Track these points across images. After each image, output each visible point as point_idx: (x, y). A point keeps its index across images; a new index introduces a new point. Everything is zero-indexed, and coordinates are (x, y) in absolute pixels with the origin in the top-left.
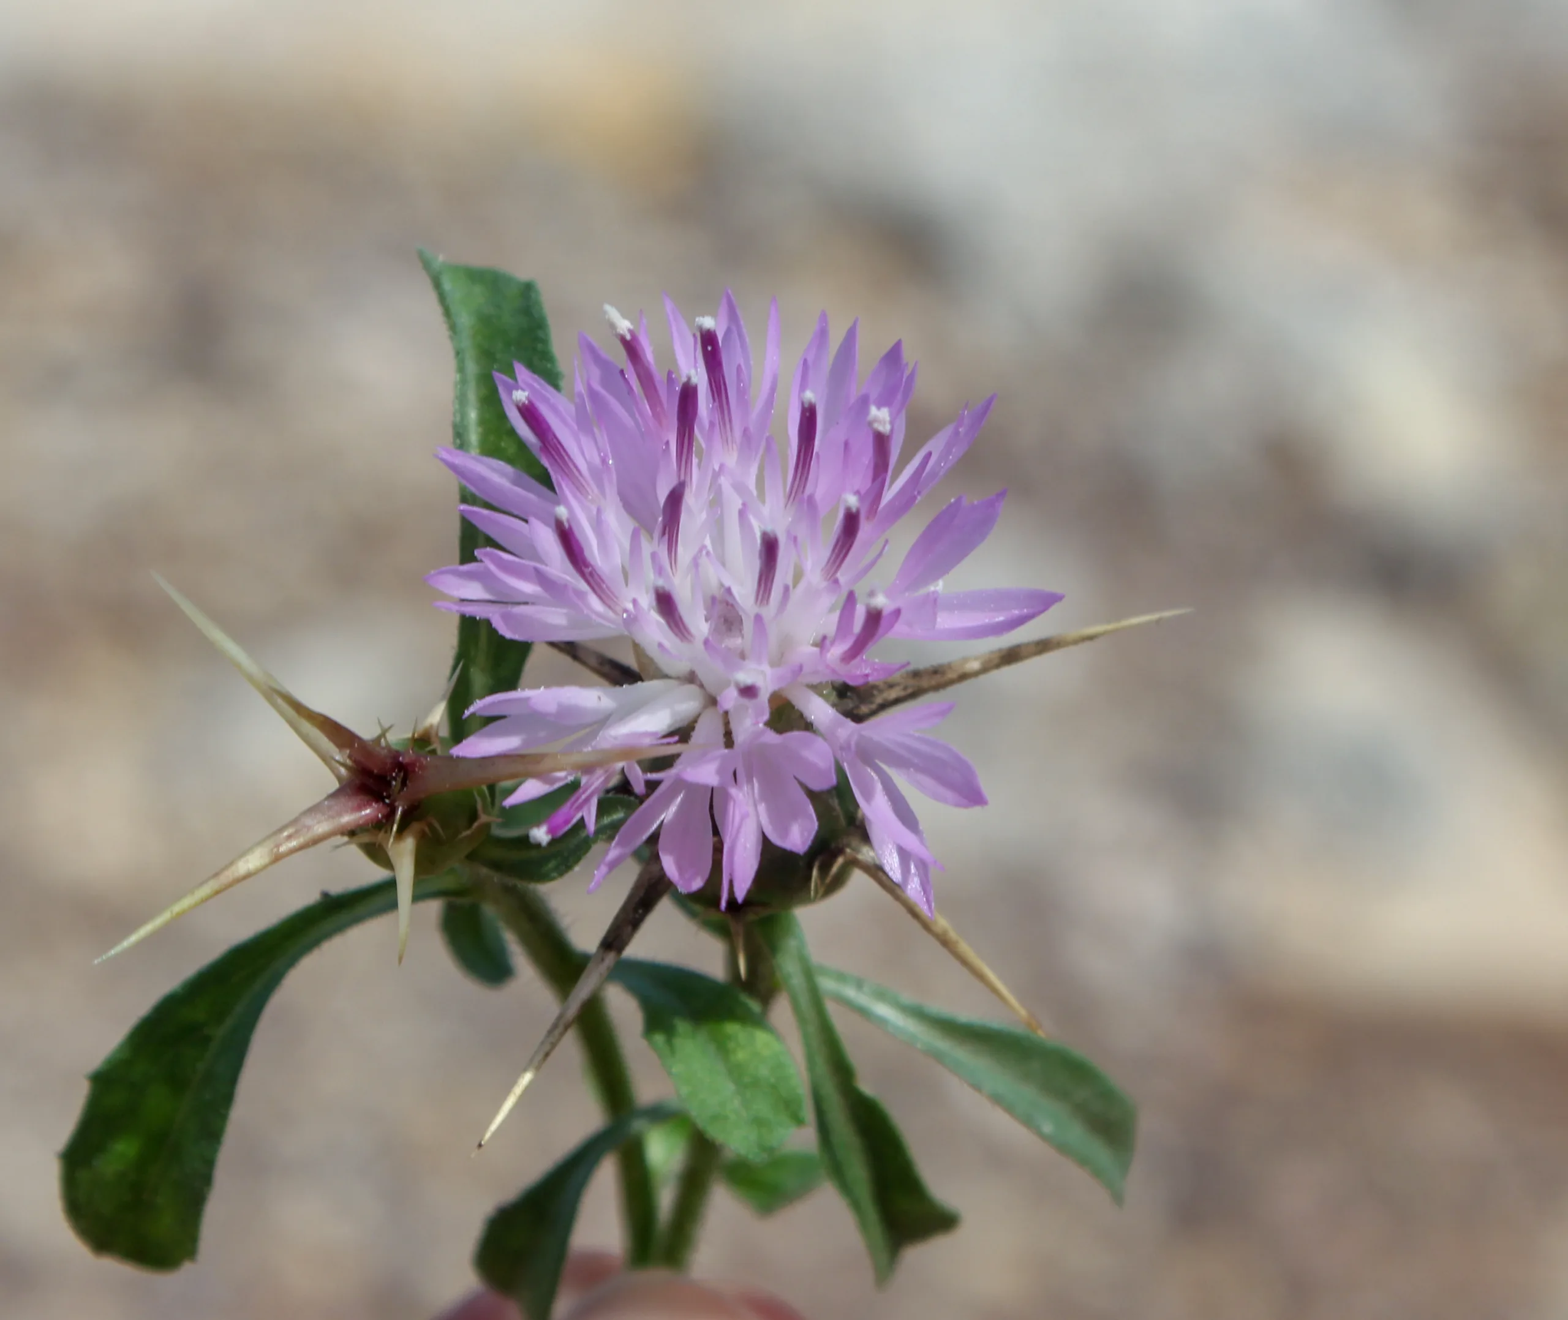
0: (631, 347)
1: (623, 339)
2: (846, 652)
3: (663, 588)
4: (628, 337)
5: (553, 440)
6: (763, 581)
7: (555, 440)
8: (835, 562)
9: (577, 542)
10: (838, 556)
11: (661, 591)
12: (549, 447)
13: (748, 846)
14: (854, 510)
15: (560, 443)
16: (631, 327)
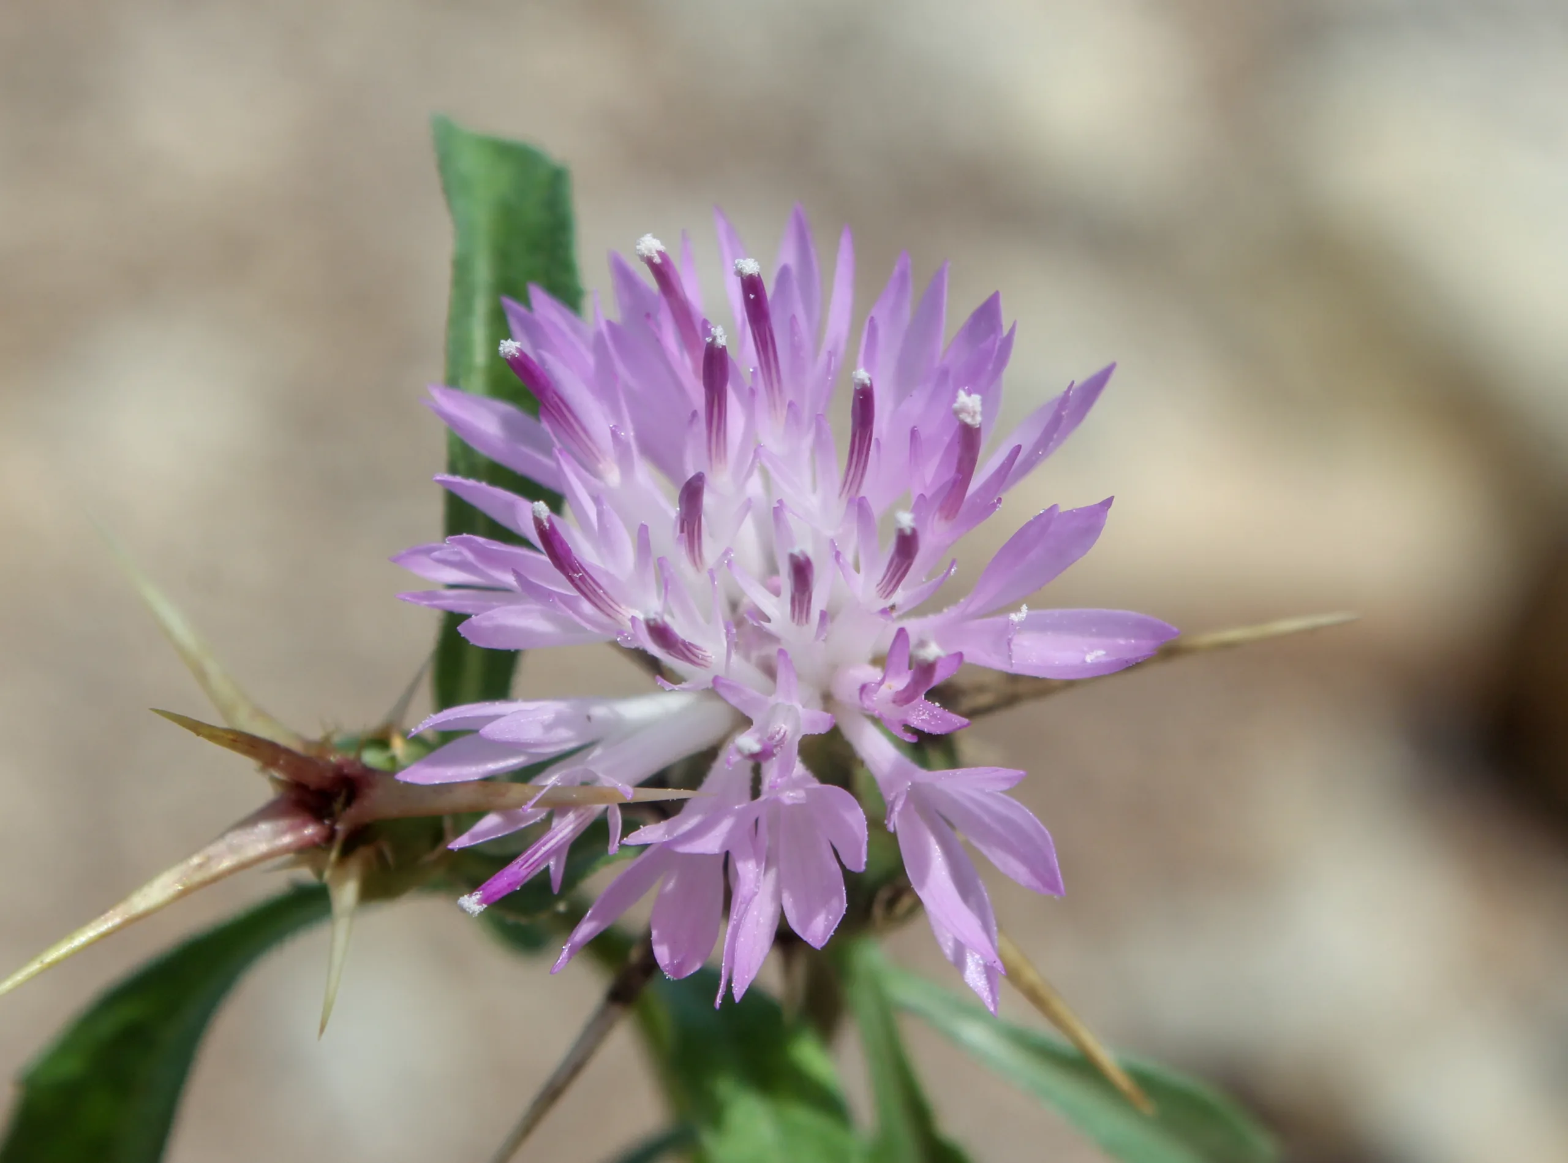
0: (662, 271)
1: (649, 261)
2: (898, 693)
3: (654, 620)
4: (657, 260)
5: (553, 398)
6: (797, 603)
7: (556, 399)
8: (890, 581)
9: (562, 543)
10: (893, 576)
11: (652, 623)
12: (547, 405)
13: (762, 920)
14: (908, 532)
15: (561, 399)
16: (662, 248)
